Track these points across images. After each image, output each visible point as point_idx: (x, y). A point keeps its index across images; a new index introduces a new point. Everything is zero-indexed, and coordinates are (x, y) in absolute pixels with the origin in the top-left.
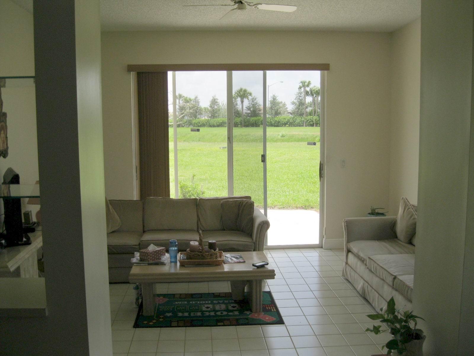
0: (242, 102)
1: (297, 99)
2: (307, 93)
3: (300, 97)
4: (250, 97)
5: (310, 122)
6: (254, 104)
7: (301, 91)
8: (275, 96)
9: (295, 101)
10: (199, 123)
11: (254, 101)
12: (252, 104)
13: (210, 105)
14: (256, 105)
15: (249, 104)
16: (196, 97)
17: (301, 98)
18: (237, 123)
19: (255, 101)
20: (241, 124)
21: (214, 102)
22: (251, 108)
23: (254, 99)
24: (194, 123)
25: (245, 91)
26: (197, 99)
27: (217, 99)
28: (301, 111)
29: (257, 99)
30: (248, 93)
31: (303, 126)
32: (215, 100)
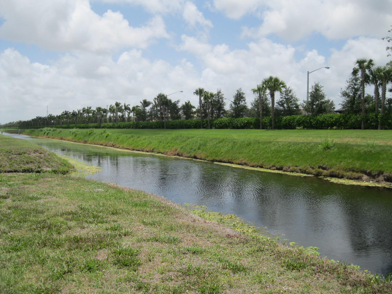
0: (272, 96)
1: (350, 88)
2: (366, 79)
3: (355, 85)
4: (283, 89)
5: (371, 122)
6: (288, 99)
7: (357, 77)
8: (318, 86)
9: (347, 91)
10: (221, 123)
11: (288, 94)
12: (285, 98)
13: (235, 100)
14: (290, 99)
15: (281, 98)
16: (219, 92)
17: (356, 87)
18: (265, 123)
19: (290, 94)
20: (271, 125)
21: (239, 97)
22: (284, 103)
23: (288, 92)
24: (216, 123)
25: (276, 80)
26: (220, 94)
27: (243, 94)
28: (357, 107)
29: (292, 92)
30: (281, 84)
31: (360, 128)
32: (240, 94)
